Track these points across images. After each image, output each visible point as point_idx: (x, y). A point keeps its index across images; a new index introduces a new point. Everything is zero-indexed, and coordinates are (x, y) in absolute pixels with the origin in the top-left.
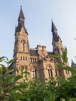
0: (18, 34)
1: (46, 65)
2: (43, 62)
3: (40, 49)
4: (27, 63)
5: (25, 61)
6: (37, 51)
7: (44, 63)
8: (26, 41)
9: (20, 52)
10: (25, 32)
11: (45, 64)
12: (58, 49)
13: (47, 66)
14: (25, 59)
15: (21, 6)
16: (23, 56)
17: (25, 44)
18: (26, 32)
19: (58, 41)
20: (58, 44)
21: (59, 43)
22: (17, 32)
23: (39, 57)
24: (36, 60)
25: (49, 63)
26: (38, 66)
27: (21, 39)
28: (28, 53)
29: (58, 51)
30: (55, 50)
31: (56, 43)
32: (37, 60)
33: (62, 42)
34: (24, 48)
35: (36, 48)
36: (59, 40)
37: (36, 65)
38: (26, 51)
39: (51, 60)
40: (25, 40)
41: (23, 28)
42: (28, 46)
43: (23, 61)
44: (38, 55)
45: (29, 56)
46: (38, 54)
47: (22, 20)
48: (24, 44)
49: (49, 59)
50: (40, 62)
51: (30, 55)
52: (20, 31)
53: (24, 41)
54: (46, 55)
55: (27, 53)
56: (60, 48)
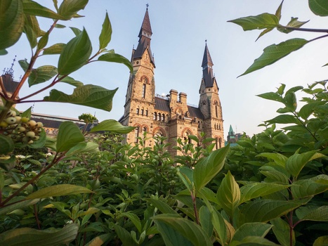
0: (135, 64)
1: (182, 130)
2: (176, 124)
3: (175, 98)
4: (147, 121)
5: (145, 117)
6: (168, 102)
7: (179, 126)
8: (150, 80)
9: (136, 100)
10: (149, 61)
11: (181, 128)
12: (209, 102)
13: (183, 132)
14: (145, 113)
15: (147, 5)
16: (141, 108)
17: (147, 86)
18: (152, 62)
19: (212, 87)
20: (210, 93)
21: (213, 91)
22: (135, 59)
23: (171, 114)
24: (164, 117)
25: (188, 126)
26: (167, 129)
27: (141, 75)
28: (152, 104)
29: (209, 105)
30: (202, 103)
31: (207, 90)
32: (166, 119)
33: (218, 89)
34: (145, 92)
35: (168, 96)
36: (214, 85)
37: (164, 127)
38: (149, 99)
39: (193, 121)
40: (148, 77)
41: (146, 52)
42: (153, 90)
43: (140, 116)
44: (170, 110)
45: (152, 109)
46: (171, 107)
47: (147, 35)
48: (145, 85)
49: (189, 119)
50: (172, 123)
51: (155, 108)
52: (141, 58)
53: (147, 79)
54: (184, 112)
55: (149, 103)
56: (213, 100)
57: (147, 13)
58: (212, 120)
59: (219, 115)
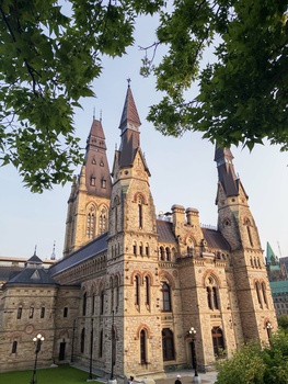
0: (123, 176)
1: (202, 275)
2: (193, 265)
3: (181, 218)
4: (149, 264)
5: (145, 259)
6: (171, 226)
7: (197, 268)
8: (147, 198)
9: (132, 233)
10: (143, 169)
11: (200, 271)
12: (236, 222)
13: (204, 278)
14: (144, 252)
15: (129, 80)
16: (139, 245)
17: (144, 207)
18: (146, 170)
19: (237, 195)
20: (234, 205)
21: (240, 201)
22: (122, 168)
23: (178, 246)
24: (168, 253)
25: (210, 266)
26: (175, 274)
27: (134, 192)
28: (153, 236)
29: (237, 227)
30: (223, 222)
31: (230, 201)
32: (172, 255)
33: (247, 198)
34: (141, 218)
35: (167, 214)
36: (240, 192)
37: (170, 271)
38: (148, 227)
39: (218, 257)
40: (144, 193)
41: (138, 156)
42: (152, 212)
43: (139, 258)
44: (177, 240)
45: (154, 245)
46: (177, 234)
47: (134, 128)
48: (140, 206)
49: (209, 255)
50: (184, 262)
51: (158, 241)
52: (132, 166)
53: (142, 197)
54: (199, 241)
55: (150, 236)
56: (241, 217)
57: (129, 91)
58: (245, 253)
59: (254, 241)
